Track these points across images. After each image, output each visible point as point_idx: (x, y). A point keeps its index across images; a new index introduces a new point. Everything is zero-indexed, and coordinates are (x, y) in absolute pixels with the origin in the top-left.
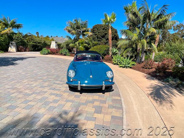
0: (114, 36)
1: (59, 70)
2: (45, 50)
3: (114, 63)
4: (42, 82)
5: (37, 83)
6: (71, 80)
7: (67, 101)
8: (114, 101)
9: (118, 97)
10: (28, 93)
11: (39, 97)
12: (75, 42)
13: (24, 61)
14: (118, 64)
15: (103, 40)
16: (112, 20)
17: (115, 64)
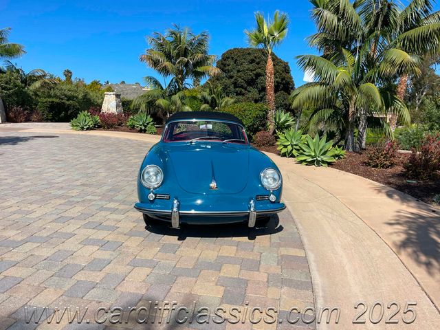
0: (279, 80)
1: (121, 170)
2: (83, 116)
3: (283, 151)
4: (64, 204)
5: (47, 209)
6: (151, 196)
7: (135, 264)
8: (284, 261)
9: (297, 250)
10: (11, 239)
11: (46, 252)
12: (170, 96)
13: (21, 146)
14: (293, 156)
15: (249, 92)
16: (276, 34)
17: (284, 155)
